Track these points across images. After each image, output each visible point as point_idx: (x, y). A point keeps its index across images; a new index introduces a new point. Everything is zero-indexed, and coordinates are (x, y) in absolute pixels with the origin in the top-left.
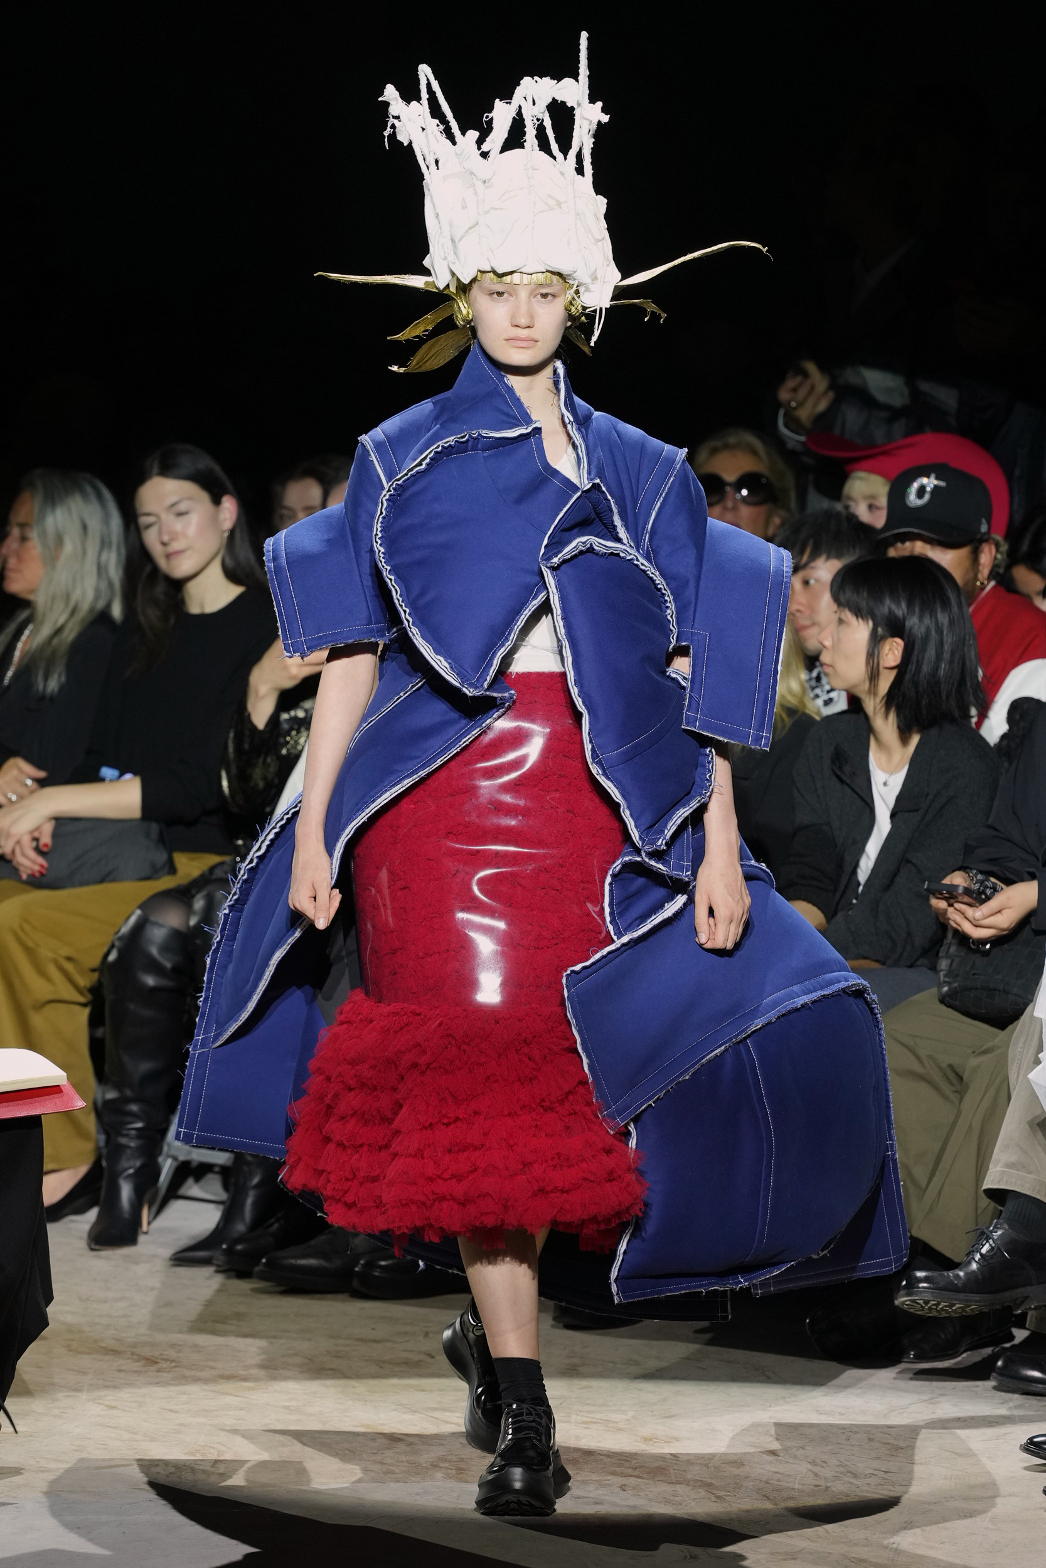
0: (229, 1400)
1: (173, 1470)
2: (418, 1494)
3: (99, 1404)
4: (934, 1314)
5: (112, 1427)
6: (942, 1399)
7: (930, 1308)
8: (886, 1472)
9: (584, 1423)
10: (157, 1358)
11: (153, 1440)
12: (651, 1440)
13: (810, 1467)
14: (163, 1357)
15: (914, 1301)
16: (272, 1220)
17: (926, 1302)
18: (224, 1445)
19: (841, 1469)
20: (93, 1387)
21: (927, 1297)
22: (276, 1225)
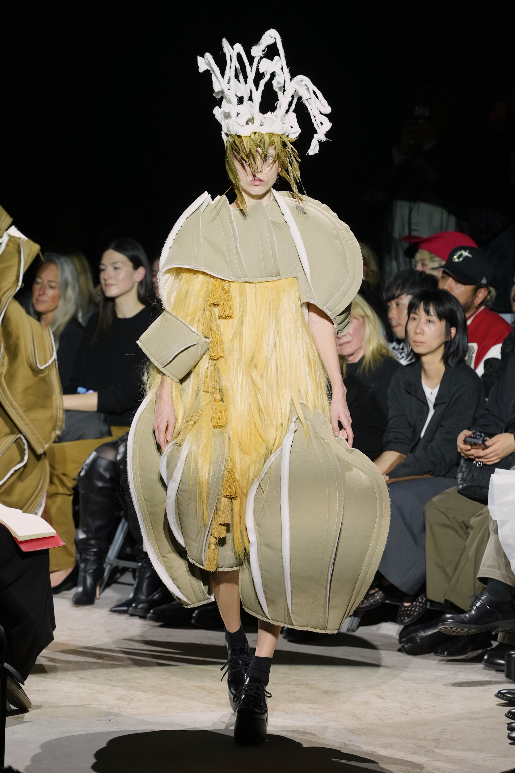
0: (135, 675)
1: (110, 706)
3: (77, 677)
4: (455, 634)
5: (82, 687)
6: (459, 673)
7: (453, 631)
8: (434, 707)
9: (297, 685)
10: (103, 656)
11: (101, 693)
12: (327, 692)
13: (399, 704)
14: (106, 655)
15: (446, 628)
16: (155, 593)
17: (451, 628)
18: (133, 695)
19: (414, 705)
20: (74, 669)
21: (452, 626)
22: (157, 595)
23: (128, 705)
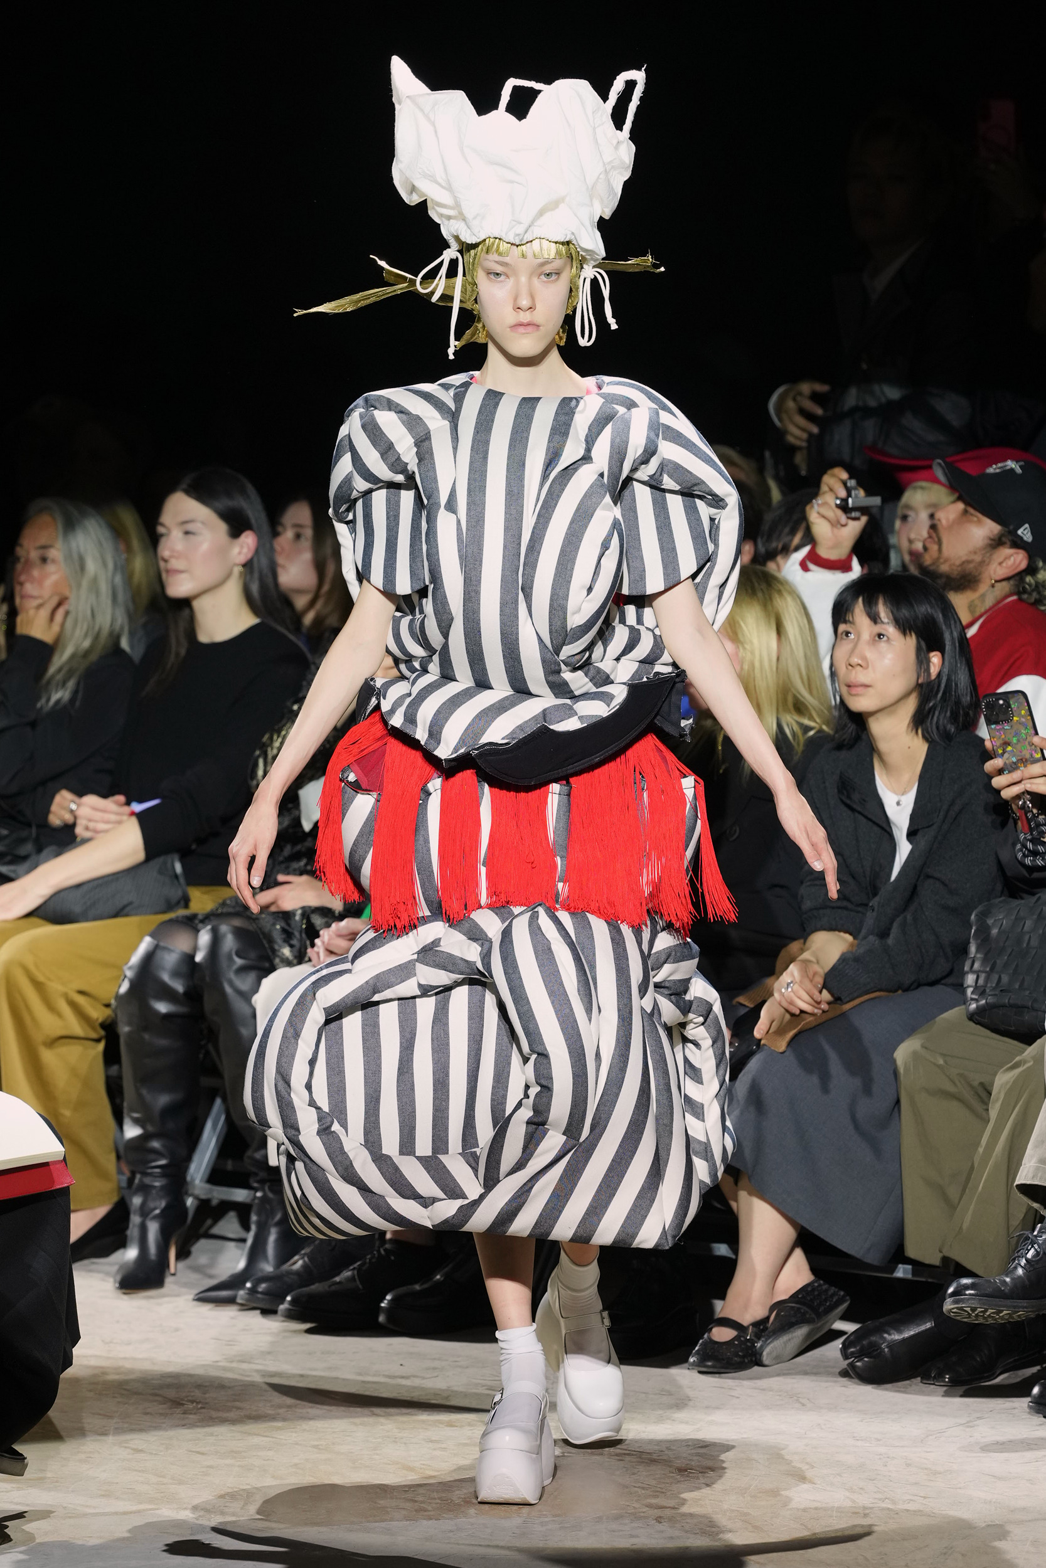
0: (256, 1440)
2: (451, 1531)
3: (126, 1447)
4: (983, 1320)
5: (139, 1471)
6: (979, 1421)
7: (978, 1315)
8: (925, 1498)
9: (617, 1455)
10: (182, 1400)
11: (181, 1483)
12: (686, 1471)
13: (847, 1494)
14: (190, 1398)
15: (963, 1308)
16: (296, 1258)
17: (975, 1309)
19: (879, 1496)
20: (119, 1431)
21: (975, 1303)
22: (300, 1262)
23: (242, 1508)
